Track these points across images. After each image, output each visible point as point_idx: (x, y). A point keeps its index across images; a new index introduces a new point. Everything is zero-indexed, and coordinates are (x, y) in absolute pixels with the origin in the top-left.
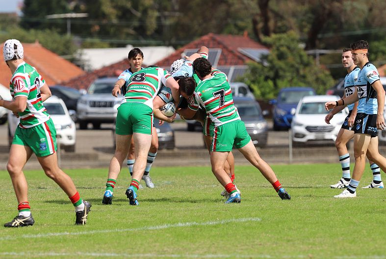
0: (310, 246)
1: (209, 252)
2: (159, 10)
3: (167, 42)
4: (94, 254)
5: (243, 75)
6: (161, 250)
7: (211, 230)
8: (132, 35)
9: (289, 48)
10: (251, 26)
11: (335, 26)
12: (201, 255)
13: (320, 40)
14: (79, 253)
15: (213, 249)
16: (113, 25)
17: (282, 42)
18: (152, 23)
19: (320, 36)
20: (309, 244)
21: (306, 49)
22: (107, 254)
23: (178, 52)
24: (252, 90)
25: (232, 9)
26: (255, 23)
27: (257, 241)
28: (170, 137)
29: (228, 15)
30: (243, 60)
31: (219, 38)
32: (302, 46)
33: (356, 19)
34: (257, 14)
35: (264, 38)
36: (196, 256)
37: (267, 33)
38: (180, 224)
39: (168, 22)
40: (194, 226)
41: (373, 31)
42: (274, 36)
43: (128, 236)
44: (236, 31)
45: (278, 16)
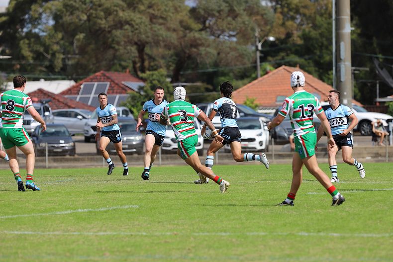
0: (175, 226)
1: (101, 231)
2: (64, 54)
3: (70, 77)
4: (16, 232)
5: (125, 102)
6: (65, 229)
7: (103, 215)
8: (43, 71)
9: (159, 81)
10: (131, 65)
11: (193, 66)
12: (96, 232)
13: (182, 75)
14: (6, 232)
15: (104, 228)
16: (30, 65)
17: (154, 77)
18: (58, 63)
19: (182, 73)
20: (174, 224)
21: (172, 82)
22: (26, 233)
23: (78, 84)
24: (132, 112)
25: (118, 53)
26: (134, 63)
27: (136, 223)
28: (72, 146)
29: (115, 57)
30: (126, 90)
31: (108, 74)
32: (169, 80)
33: (208, 61)
34: (136, 57)
35: (141, 75)
36: (92, 233)
37: (143, 71)
38: (80, 210)
39: (70, 62)
40: (90, 212)
41: (220, 69)
42: (148, 73)
43: (41, 219)
44: (120, 69)
45: (152, 58)
